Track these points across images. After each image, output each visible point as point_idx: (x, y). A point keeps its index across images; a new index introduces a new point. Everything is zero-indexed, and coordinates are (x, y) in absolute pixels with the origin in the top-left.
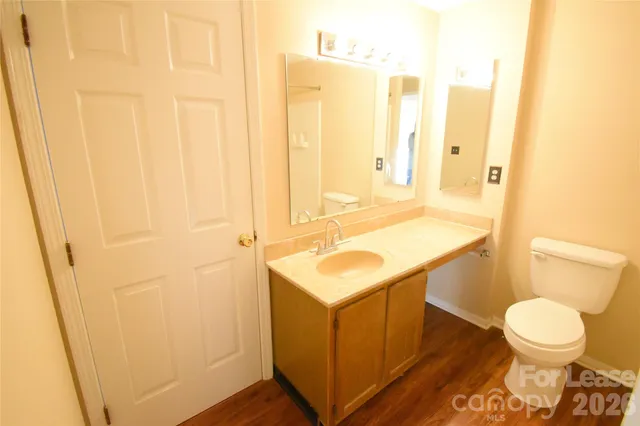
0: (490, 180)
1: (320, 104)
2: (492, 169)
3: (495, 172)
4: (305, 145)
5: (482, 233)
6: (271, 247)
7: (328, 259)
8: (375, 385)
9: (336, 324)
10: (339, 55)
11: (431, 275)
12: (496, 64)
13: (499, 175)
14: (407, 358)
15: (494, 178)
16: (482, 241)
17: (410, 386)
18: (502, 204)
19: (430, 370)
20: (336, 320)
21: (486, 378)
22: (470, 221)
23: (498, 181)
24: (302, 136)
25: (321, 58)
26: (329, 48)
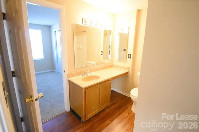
0: (128, 58)
1: (86, 36)
2: (129, 54)
3: (129, 55)
4: (82, 47)
5: (127, 71)
6: (69, 74)
7: (85, 78)
8: (97, 110)
9: (85, 93)
10: (88, 24)
11: (112, 81)
12: (129, 28)
13: (130, 56)
14: (106, 103)
15: (129, 57)
16: (127, 73)
17: (107, 111)
18: (131, 63)
19: (113, 107)
20: (85, 92)
21: (127, 108)
22: (123, 68)
23: (130, 58)
24: (81, 45)
25: (83, 25)
26: (85, 22)
